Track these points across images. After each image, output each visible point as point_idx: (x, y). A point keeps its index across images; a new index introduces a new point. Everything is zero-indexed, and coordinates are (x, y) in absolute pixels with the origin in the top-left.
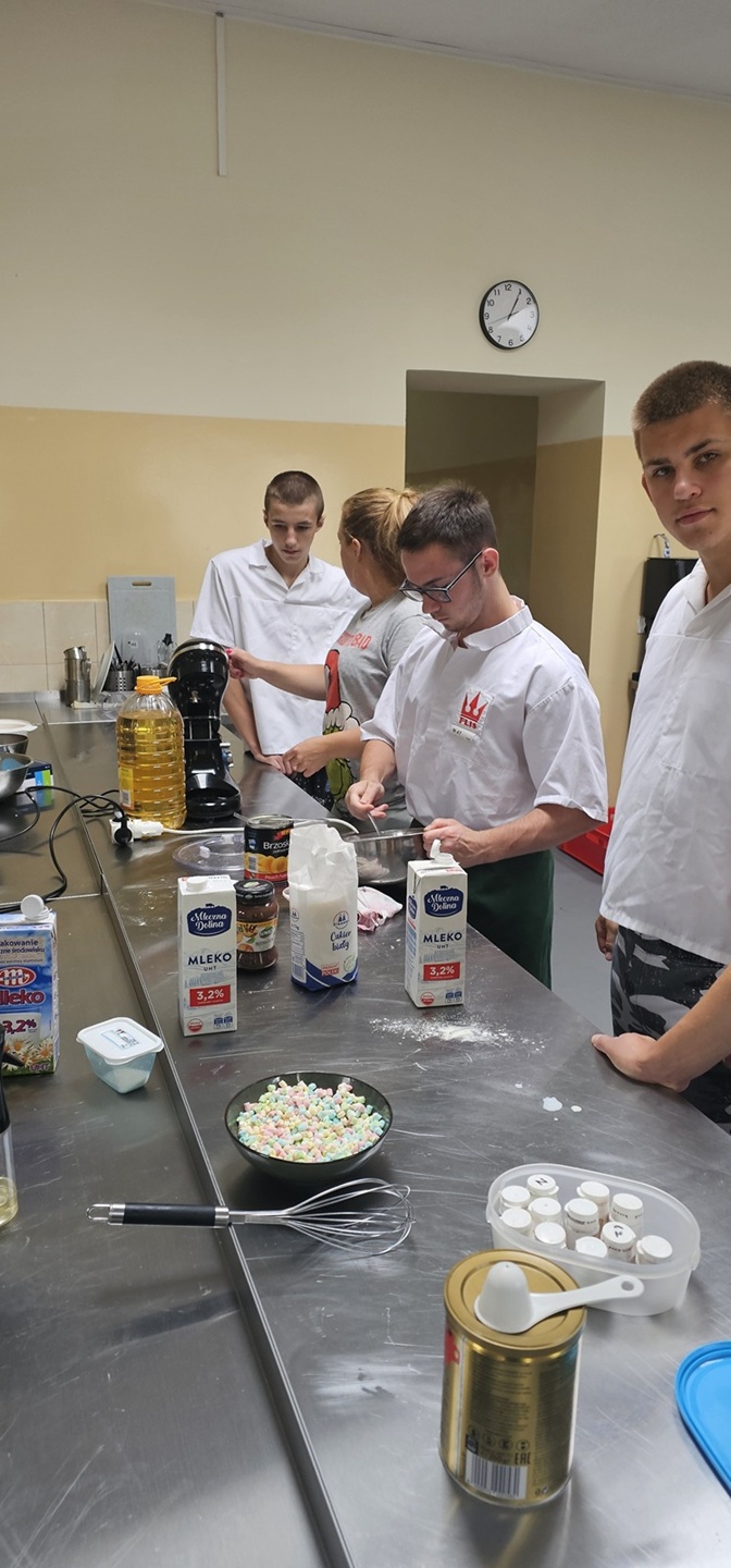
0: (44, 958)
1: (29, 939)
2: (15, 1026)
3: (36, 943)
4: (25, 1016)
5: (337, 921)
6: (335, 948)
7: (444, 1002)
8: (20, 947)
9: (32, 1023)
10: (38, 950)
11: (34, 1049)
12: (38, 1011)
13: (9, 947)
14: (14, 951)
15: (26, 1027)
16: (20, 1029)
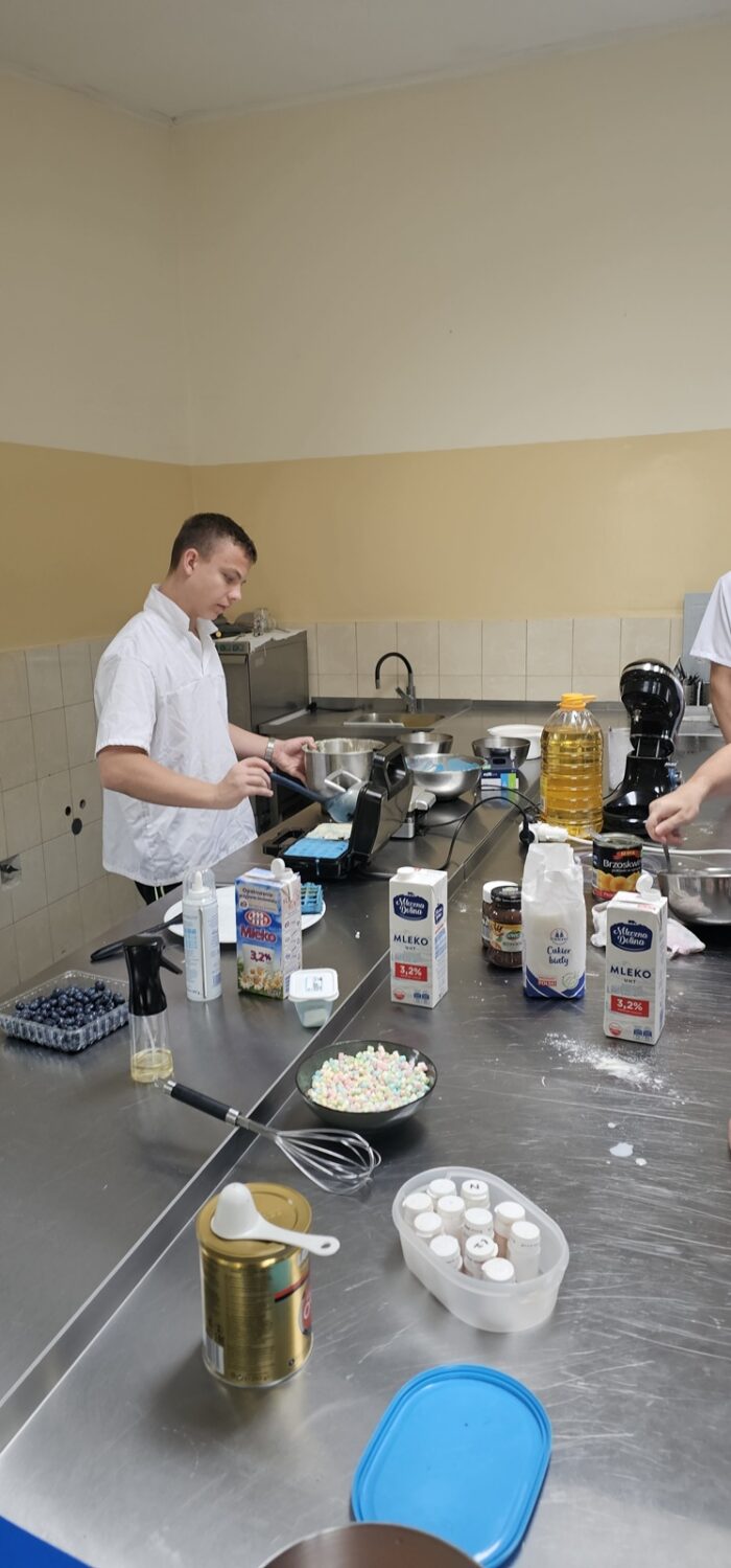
0: (277, 910)
1: (268, 891)
2: (258, 956)
3: (271, 895)
4: (265, 950)
5: (554, 936)
6: (551, 961)
7: (632, 1037)
8: (262, 896)
9: (268, 957)
10: (273, 901)
11: (270, 977)
12: (272, 948)
13: (256, 895)
14: (259, 899)
15: (265, 958)
16: (261, 959)
